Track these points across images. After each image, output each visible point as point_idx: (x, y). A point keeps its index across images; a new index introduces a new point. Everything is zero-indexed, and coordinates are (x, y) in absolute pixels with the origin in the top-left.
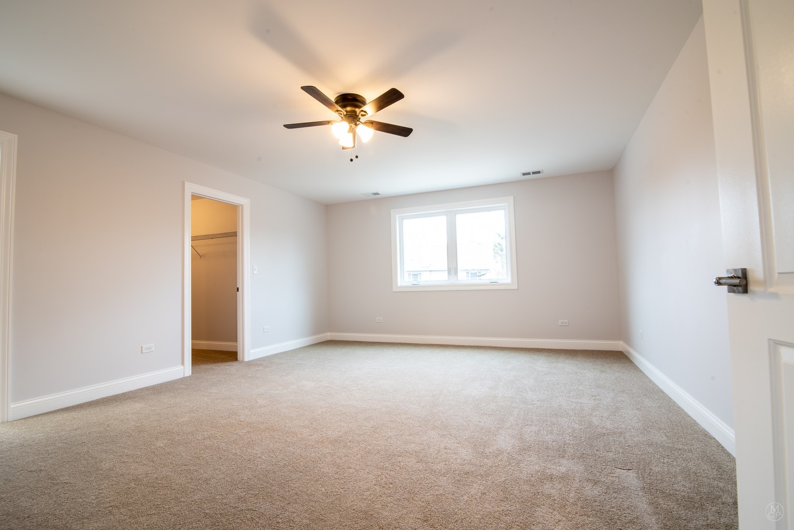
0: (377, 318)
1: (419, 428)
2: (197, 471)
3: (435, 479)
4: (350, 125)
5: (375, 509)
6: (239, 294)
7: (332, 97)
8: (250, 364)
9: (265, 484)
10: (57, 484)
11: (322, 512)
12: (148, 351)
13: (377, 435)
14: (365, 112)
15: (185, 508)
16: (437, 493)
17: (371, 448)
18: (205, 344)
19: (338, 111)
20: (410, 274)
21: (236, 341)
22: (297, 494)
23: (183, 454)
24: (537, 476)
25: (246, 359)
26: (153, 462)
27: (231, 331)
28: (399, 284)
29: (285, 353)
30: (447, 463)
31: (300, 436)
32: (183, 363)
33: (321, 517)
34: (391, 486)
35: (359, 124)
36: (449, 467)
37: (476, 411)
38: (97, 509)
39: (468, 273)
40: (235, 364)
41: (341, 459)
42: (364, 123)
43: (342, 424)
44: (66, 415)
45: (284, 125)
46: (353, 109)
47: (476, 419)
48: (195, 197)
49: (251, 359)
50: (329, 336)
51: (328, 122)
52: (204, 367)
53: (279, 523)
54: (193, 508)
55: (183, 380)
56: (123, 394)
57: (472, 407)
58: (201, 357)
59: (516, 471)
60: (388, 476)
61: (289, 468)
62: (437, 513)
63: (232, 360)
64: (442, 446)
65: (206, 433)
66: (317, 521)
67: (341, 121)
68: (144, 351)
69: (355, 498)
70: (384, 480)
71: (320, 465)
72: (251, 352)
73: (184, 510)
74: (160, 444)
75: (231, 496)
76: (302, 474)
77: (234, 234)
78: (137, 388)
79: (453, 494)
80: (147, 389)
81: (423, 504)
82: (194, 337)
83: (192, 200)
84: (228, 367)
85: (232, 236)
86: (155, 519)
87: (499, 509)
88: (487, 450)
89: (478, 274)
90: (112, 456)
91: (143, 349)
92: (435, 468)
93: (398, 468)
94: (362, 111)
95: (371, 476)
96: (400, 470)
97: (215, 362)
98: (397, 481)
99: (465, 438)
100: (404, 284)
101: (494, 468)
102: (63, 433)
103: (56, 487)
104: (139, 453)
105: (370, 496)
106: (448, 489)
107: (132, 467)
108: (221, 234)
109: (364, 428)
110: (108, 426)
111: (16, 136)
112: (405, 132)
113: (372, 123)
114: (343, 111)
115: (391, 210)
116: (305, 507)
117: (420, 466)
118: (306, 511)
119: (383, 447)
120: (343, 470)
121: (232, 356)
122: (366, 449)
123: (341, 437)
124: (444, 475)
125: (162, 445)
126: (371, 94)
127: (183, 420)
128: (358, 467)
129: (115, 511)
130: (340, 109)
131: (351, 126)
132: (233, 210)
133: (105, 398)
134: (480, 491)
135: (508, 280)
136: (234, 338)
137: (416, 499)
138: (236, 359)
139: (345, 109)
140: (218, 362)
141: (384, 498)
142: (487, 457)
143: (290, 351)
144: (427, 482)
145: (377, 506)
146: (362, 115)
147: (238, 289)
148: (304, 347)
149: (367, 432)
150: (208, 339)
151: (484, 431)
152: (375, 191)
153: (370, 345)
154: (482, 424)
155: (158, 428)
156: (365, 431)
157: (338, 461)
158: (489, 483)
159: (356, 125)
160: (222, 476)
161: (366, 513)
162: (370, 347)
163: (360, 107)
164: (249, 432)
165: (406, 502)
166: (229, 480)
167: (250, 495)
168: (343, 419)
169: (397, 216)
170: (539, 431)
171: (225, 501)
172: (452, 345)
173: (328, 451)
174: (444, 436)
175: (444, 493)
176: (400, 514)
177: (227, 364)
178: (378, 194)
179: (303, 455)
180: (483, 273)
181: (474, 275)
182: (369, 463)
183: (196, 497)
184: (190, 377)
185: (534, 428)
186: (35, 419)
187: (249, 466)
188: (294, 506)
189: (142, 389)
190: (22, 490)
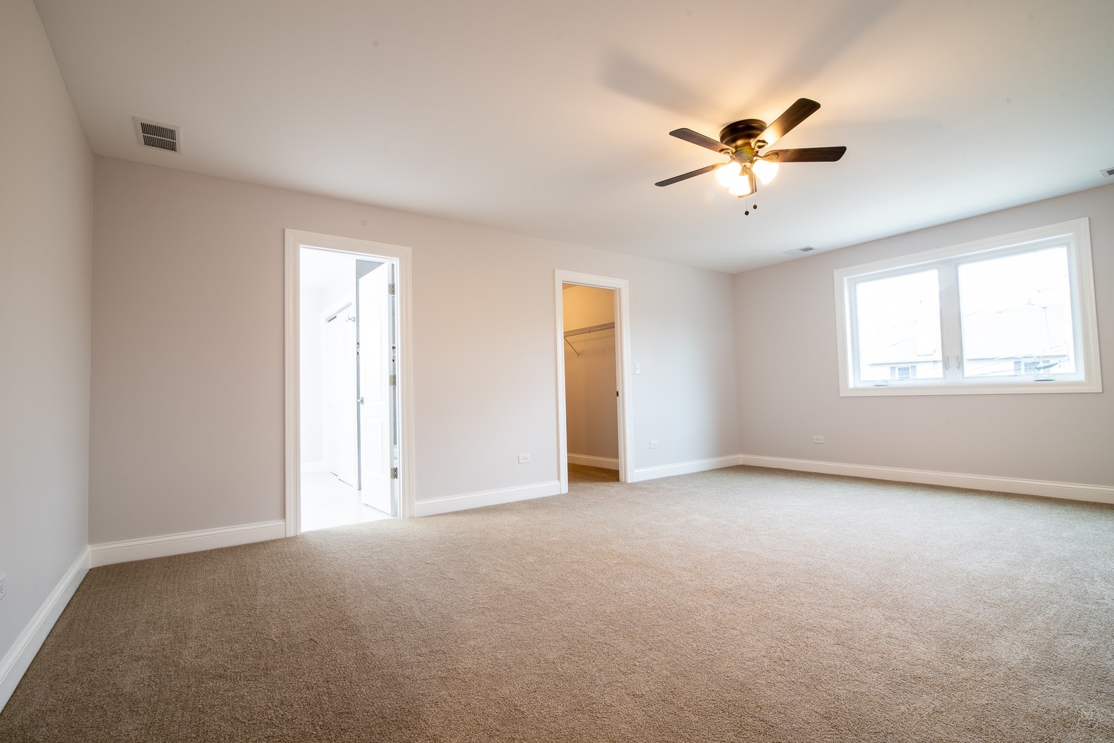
0: (815, 437)
1: (852, 600)
2: (561, 593)
3: (859, 672)
4: (743, 164)
5: (757, 685)
6: (619, 399)
7: (715, 134)
8: (633, 486)
9: (628, 622)
10: (445, 578)
11: (688, 669)
12: (524, 461)
13: (783, 598)
14: (763, 142)
15: (545, 626)
16: (856, 690)
17: (769, 611)
18: (585, 459)
19: (722, 150)
20: (894, 368)
21: (617, 457)
22: (661, 641)
23: (550, 574)
24: (1058, 715)
25: (629, 481)
26: (522, 575)
27: (611, 445)
28: (851, 385)
29: (679, 477)
30: (885, 656)
31: (678, 579)
32: (559, 479)
33: (685, 673)
34: (786, 663)
35: (756, 160)
36: (887, 662)
37: (966, 594)
38: (473, 607)
39: (1017, 363)
40: (616, 484)
41: (725, 616)
42: (765, 156)
43: (736, 575)
44: (455, 518)
45: (656, 184)
46: (747, 141)
47: (961, 607)
48: (566, 286)
49: (635, 481)
50: (741, 459)
51: (713, 167)
52: (582, 485)
53: (636, 665)
54: (553, 628)
55: (559, 497)
56: (503, 504)
57: (960, 587)
58: (579, 473)
59: (1016, 697)
60: (785, 651)
61: (659, 611)
62: (847, 714)
63: (613, 481)
64: (885, 632)
65: (574, 556)
66: (679, 676)
67: (731, 161)
68: (520, 462)
69: (733, 664)
70: (777, 654)
71: (696, 617)
72: (635, 472)
73: (545, 627)
74: (530, 559)
75: (590, 626)
76: (672, 621)
77: (611, 326)
78: (516, 500)
79: (883, 698)
80: (524, 502)
81: (829, 697)
82: (569, 451)
83: (563, 289)
84: (608, 488)
85: (609, 327)
86: (518, 628)
87: (958, 739)
88: (967, 655)
89: (1041, 365)
90: (488, 563)
91: (520, 459)
92: (863, 657)
93: (803, 645)
94: (759, 141)
95: (761, 645)
96: (805, 648)
97: (594, 481)
98: (797, 660)
99: (930, 629)
100: (860, 385)
101: (971, 682)
102: (452, 535)
103: (444, 581)
104: (511, 565)
105: (753, 666)
106: (875, 690)
107: (504, 577)
108: (599, 326)
109: (765, 585)
110: (487, 534)
111: (410, 248)
112: (834, 154)
113: (777, 153)
114: (732, 149)
115: (834, 271)
116: (668, 658)
117: (839, 650)
118: (668, 663)
119: (788, 615)
120: (725, 629)
121: (612, 475)
122: (761, 611)
123: (731, 590)
124: (876, 670)
125: (532, 561)
126: (770, 114)
127: (554, 539)
128: (744, 631)
129: (487, 613)
130: (726, 147)
131: (745, 166)
132: (609, 296)
133: (487, 507)
134: (932, 706)
135: (1081, 377)
136: (615, 454)
137: (820, 688)
138: (618, 480)
139: (734, 145)
140: (597, 481)
141: (773, 674)
142: (964, 665)
143: (685, 475)
144: (843, 672)
145: (759, 681)
146: (760, 147)
147: (618, 394)
148: (703, 472)
149: (768, 591)
150: (589, 453)
151: (972, 626)
152: (804, 246)
153: (802, 477)
154: (971, 616)
155: (530, 543)
156: (766, 589)
157: (720, 617)
158: (953, 701)
159: (752, 162)
160: (584, 604)
161: (743, 685)
162: (802, 478)
163: (754, 136)
164: (619, 564)
165: (804, 688)
166: (591, 609)
167: (610, 630)
168: (739, 569)
169: (845, 279)
170: (1096, 649)
171: (583, 629)
172: (951, 488)
173: (709, 603)
174: (892, 619)
175: (868, 693)
176: (790, 699)
177: (607, 484)
178: (811, 249)
179: (677, 601)
180: (1052, 362)
181: (1032, 366)
182: (762, 629)
183: (557, 618)
184: (566, 494)
185: (1085, 643)
186: (432, 518)
187: (614, 599)
188: (656, 653)
189: (519, 502)
190: (421, 577)
